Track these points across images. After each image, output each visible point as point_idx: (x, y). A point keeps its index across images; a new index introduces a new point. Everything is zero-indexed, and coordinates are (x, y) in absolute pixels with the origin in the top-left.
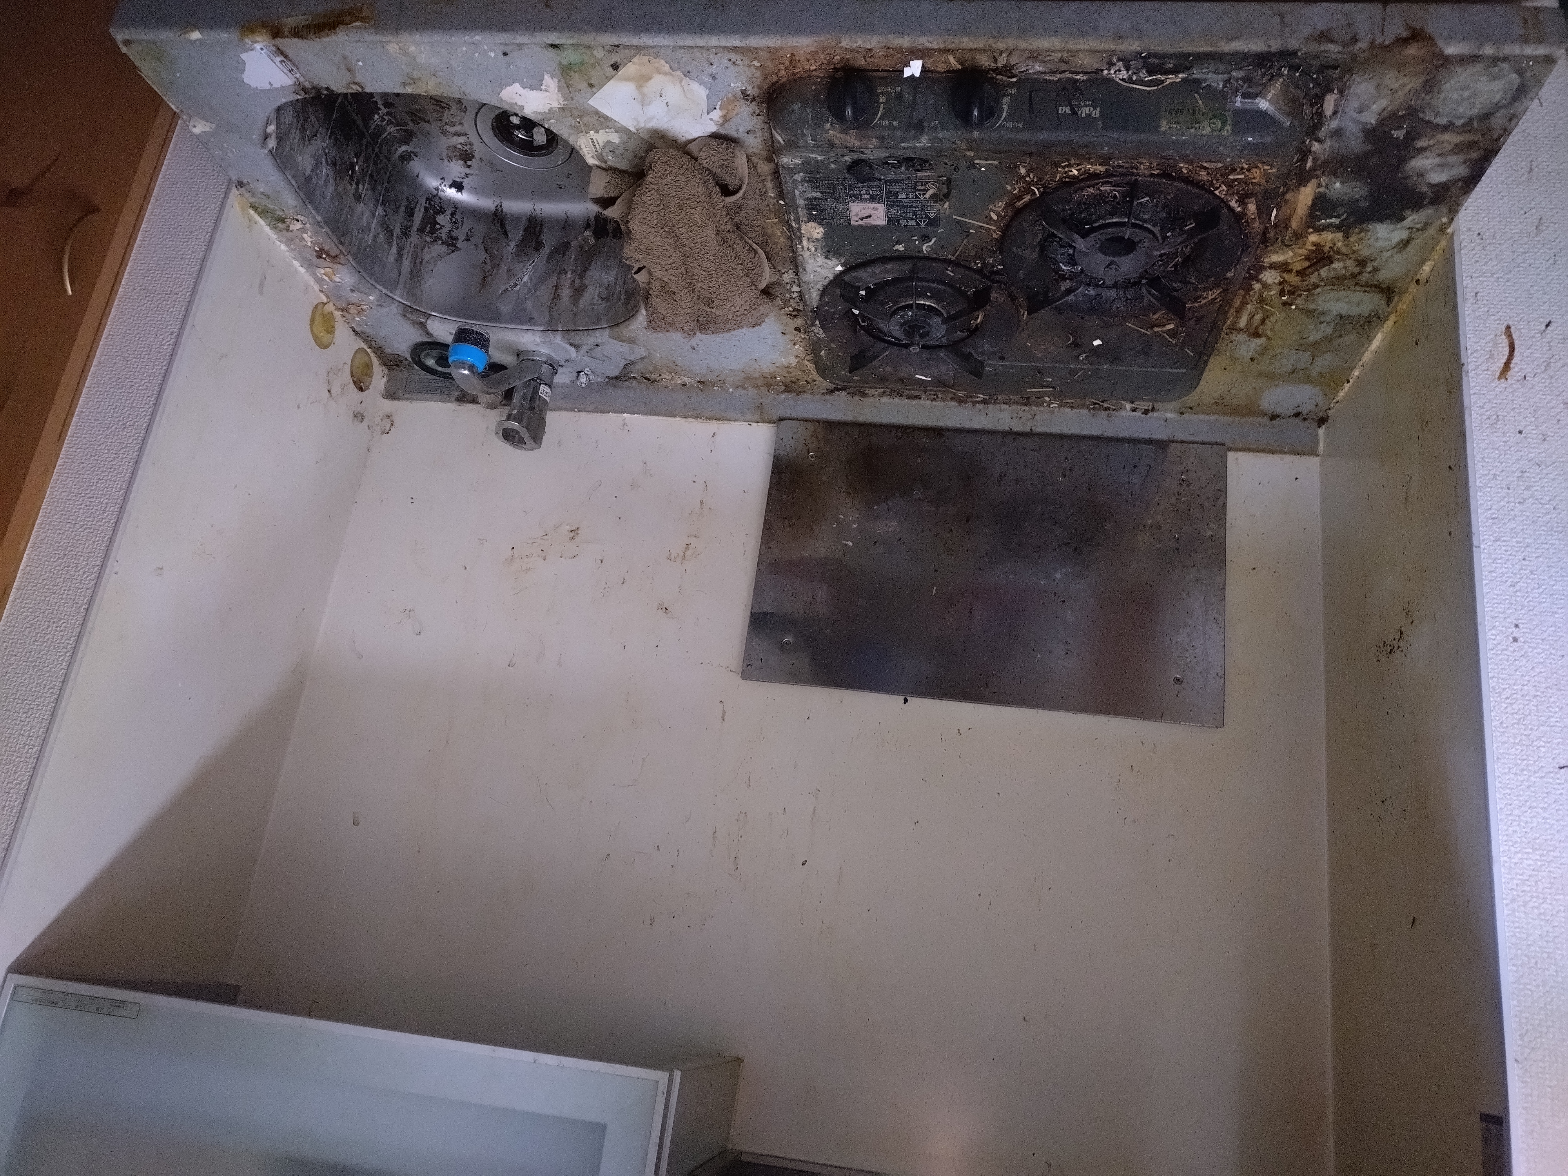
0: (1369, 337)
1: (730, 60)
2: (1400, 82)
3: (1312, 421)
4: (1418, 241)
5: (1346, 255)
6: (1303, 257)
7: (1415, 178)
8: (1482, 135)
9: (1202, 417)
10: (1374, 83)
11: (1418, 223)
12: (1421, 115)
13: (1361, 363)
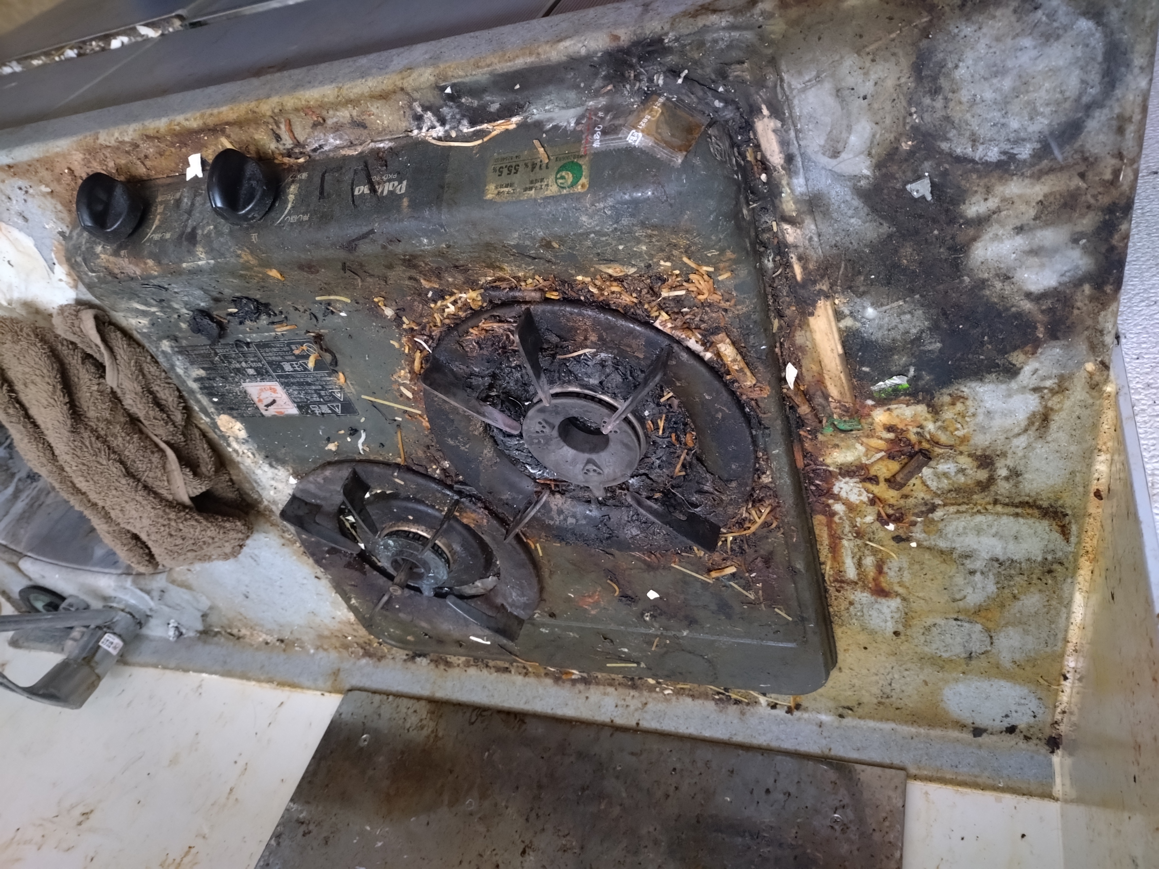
0: (1060, 598)
1: (20, 189)
2: (873, 77)
3: (1038, 741)
4: (1063, 414)
5: (951, 447)
6: (883, 454)
7: (998, 285)
8: (1082, 176)
9: (871, 724)
10: (828, 86)
11: (1044, 378)
12: (944, 146)
13: (1070, 647)
